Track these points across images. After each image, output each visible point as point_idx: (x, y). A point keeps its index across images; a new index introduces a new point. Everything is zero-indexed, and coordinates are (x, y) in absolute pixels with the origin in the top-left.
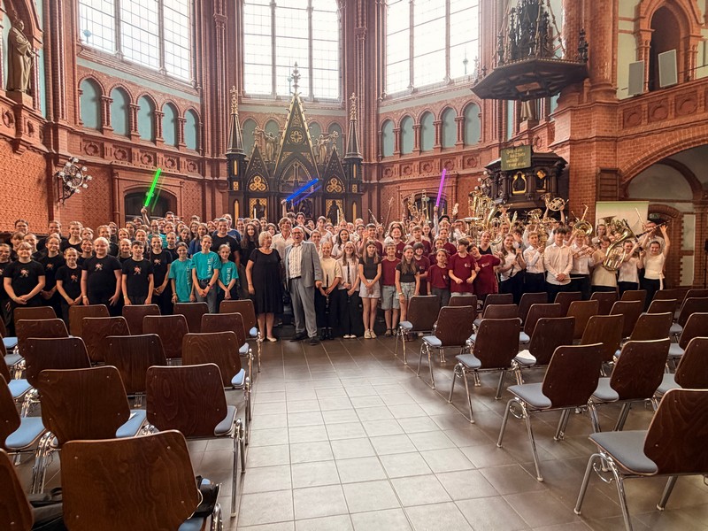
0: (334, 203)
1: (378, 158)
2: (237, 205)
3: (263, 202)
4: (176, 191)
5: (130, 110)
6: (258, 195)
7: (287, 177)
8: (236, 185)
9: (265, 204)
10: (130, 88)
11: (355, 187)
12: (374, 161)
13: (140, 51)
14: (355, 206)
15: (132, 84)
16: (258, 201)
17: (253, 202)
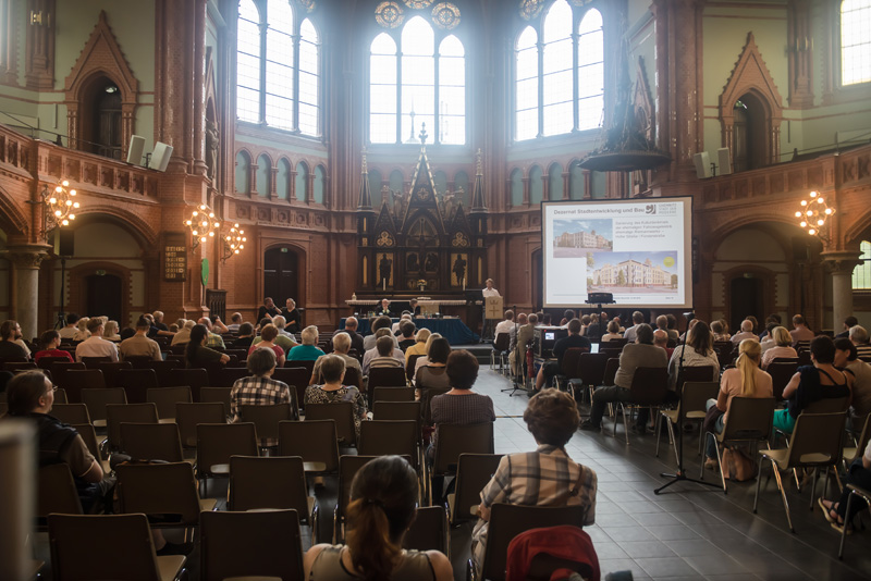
0: (459, 257)
1: (506, 207)
2: (365, 260)
3: (390, 257)
4: (306, 246)
5: (271, 173)
6: (384, 250)
7: (413, 232)
8: (365, 240)
9: (391, 258)
10: (271, 152)
11: (480, 241)
12: (502, 211)
13: (279, 118)
14: (480, 261)
15: (273, 149)
16: (385, 256)
17: (380, 257)
